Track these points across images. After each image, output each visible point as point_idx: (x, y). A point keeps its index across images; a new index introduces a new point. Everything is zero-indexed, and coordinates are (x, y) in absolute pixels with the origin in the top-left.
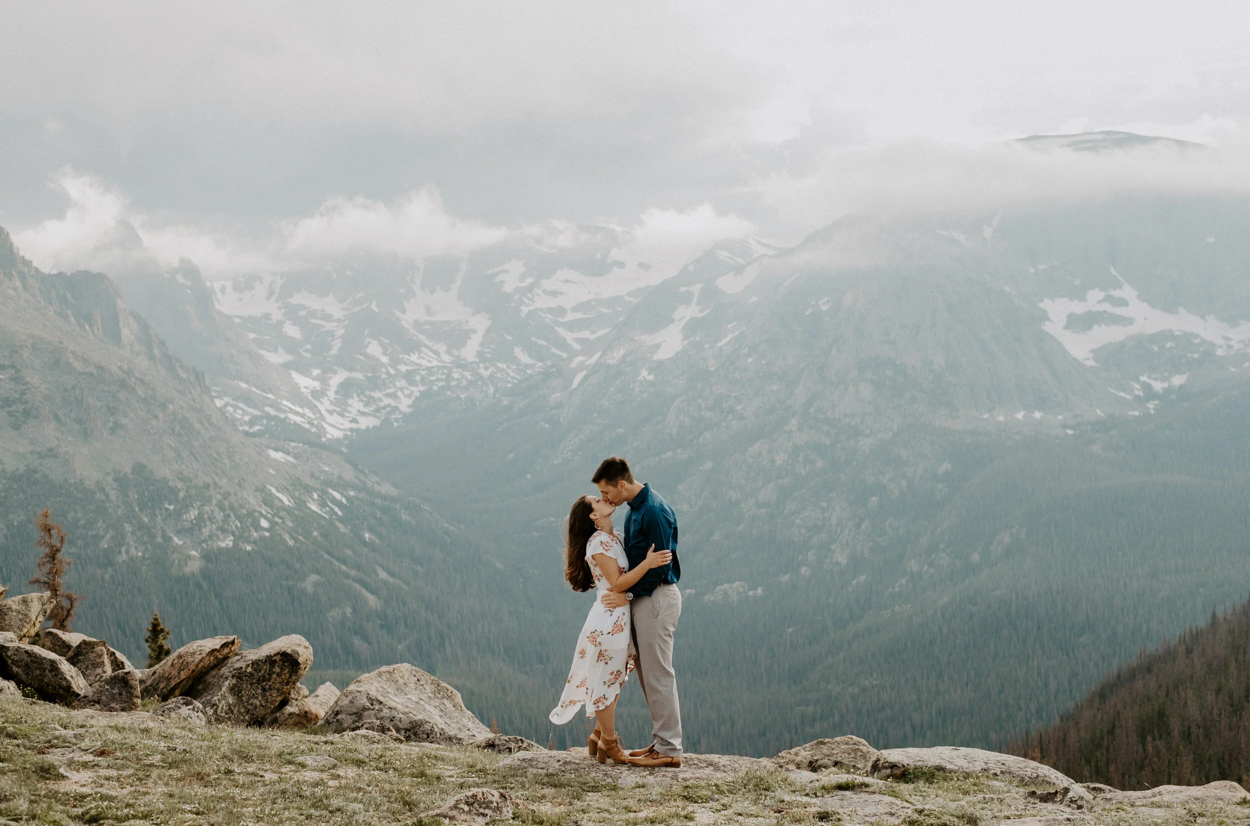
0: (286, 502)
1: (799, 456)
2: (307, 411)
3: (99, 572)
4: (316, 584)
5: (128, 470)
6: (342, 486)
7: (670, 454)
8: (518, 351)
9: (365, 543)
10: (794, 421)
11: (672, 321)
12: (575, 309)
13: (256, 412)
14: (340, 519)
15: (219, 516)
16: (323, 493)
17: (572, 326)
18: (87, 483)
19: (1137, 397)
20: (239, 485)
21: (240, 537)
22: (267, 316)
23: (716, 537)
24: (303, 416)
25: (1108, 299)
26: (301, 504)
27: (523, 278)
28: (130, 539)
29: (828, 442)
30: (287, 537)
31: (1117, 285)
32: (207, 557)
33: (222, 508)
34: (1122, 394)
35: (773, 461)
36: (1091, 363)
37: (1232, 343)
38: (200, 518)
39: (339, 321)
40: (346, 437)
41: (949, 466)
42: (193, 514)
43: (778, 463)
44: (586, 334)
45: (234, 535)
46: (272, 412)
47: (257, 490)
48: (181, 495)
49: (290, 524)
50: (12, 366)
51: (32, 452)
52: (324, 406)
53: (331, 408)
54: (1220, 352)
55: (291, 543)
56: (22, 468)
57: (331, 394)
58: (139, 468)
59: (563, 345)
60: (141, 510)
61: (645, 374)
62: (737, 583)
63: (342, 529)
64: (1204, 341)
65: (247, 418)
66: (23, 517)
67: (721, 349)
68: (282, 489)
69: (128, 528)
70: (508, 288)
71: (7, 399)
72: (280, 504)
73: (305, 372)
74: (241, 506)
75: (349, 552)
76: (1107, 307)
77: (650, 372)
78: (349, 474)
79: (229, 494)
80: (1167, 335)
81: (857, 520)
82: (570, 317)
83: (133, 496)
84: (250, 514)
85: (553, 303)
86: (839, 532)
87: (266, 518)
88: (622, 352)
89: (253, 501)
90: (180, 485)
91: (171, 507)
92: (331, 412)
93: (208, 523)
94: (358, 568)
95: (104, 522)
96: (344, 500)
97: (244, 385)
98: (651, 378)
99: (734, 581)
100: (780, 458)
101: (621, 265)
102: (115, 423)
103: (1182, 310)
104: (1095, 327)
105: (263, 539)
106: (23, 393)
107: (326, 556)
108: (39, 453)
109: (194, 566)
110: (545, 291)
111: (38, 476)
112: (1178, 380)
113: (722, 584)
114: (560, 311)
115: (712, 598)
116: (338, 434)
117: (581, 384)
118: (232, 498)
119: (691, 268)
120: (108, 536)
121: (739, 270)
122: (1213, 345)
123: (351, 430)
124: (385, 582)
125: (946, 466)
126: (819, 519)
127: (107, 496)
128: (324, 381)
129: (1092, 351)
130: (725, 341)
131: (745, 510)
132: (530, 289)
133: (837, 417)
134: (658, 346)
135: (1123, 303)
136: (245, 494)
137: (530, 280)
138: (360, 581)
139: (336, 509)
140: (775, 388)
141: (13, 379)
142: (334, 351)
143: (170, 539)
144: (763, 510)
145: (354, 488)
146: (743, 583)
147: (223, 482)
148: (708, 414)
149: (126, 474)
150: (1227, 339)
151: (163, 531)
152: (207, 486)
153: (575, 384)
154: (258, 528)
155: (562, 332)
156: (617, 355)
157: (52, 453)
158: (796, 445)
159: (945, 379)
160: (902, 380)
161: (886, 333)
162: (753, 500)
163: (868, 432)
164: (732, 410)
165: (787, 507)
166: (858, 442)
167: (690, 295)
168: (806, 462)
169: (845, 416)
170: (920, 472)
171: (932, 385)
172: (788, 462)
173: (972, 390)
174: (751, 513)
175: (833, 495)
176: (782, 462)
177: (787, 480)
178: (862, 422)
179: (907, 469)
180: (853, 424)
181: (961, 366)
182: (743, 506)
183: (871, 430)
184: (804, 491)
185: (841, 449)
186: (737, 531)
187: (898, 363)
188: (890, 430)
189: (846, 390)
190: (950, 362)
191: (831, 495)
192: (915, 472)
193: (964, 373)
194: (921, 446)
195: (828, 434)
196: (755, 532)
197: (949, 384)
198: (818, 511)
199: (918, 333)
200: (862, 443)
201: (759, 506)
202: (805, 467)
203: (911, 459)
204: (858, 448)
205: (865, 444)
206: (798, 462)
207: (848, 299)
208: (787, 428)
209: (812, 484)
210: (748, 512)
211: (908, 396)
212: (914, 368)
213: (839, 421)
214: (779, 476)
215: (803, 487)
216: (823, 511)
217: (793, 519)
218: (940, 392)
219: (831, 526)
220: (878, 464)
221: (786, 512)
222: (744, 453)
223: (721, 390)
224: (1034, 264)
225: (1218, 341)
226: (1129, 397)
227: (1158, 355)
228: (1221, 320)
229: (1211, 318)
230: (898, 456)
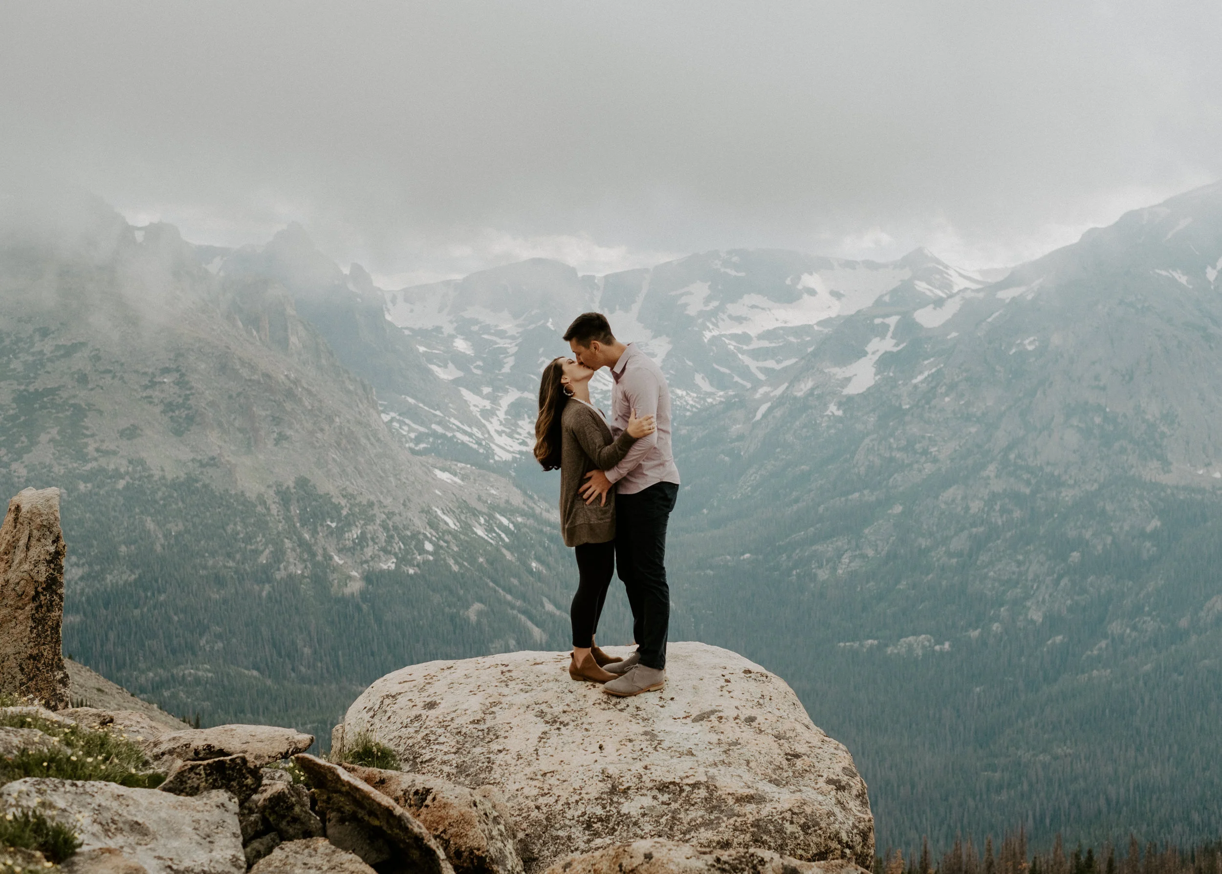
0: (452, 523)
1: (996, 504)
2: (475, 430)
3: (256, 587)
4: (480, 614)
5: (292, 485)
6: (509, 510)
7: (857, 495)
8: (699, 379)
9: (530, 572)
10: (992, 467)
11: (865, 354)
12: (760, 337)
13: (422, 429)
14: (507, 547)
15: (382, 536)
16: (491, 517)
17: (756, 354)
18: (247, 494)
20: (404, 505)
21: (403, 560)
22: (438, 329)
23: (902, 586)
24: (470, 435)
26: (467, 528)
27: (707, 300)
28: (291, 556)
29: (1028, 491)
30: (451, 562)
32: (368, 578)
33: (385, 527)
35: (967, 509)
38: (363, 537)
39: (513, 338)
40: (515, 459)
41: (1158, 523)
42: (355, 532)
43: (972, 511)
44: (771, 364)
45: (395, 555)
46: (439, 429)
47: (423, 511)
48: (344, 512)
49: (456, 549)
50: (177, 370)
51: (193, 460)
52: (493, 426)
53: (501, 428)
55: (455, 568)
56: (183, 476)
57: (501, 414)
58: (302, 483)
59: (745, 373)
60: (302, 526)
61: (833, 409)
62: (923, 636)
63: (508, 556)
65: (413, 435)
66: (181, 527)
67: (916, 387)
68: (448, 511)
69: (288, 544)
70: (692, 311)
71: (170, 404)
72: (445, 527)
73: (477, 391)
74: (406, 528)
75: (515, 581)
77: (840, 405)
78: (517, 499)
79: (393, 513)
81: (1055, 576)
82: (755, 345)
83: (295, 510)
84: (414, 536)
85: (738, 330)
86: (1035, 587)
87: (431, 541)
88: (810, 384)
89: (419, 523)
90: (343, 502)
91: (334, 525)
92: (500, 433)
93: (371, 543)
94: (524, 598)
95: (264, 536)
96: (511, 526)
97: (411, 400)
98: (840, 413)
99: (920, 635)
100: (975, 506)
101: (812, 292)
102: (280, 434)
105: (426, 562)
106: (187, 398)
107: (491, 584)
108: (200, 461)
109: (355, 587)
110: (730, 317)
111: (198, 485)
113: (907, 636)
114: (744, 338)
115: (896, 651)
116: (507, 457)
117: (764, 416)
118: (396, 519)
119: (887, 299)
120: (267, 551)
121: (939, 303)
123: (521, 453)
124: (552, 615)
125: (1156, 523)
126: (1014, 573)
127: (268, 509)
128: (494, 399)
130: (920, 378)
131: (935, 559)
132: (714, 313)
133: (1039, 465)
134: (848, 380)
136: (410, 515)
137: (715, 303)
138: (525, 612)
139: (503, 535)
140: (973, 430)
141: (177, 383)
142: (506, 369)
143: (331, 558)
144: (954, 561)
145: (523, 514)
146: (929, 636)
147: (388, 501)
148: (898, 455)
149: (288, 488)
151: (325, 549)
152: (371, 505)
153: (759, 416)
154: (422, 551)
155: (746, 360)
156: (804, 387)
157: (213, 462)
158: (993, 492)
159: (1159, 430)
160: (1111, 428)
161: (1097, 378)
162: (944, 549)
163: (1071, 482)
164: (925, 452)
165: (981, 558)
166: (1060, 492)
167: (886, 327)
168: (1003, 511)
169: (1048, 464)
170: (1126, 528)
171: (1144, 436)
172: (983, 510)
173: (1188, 443)
174: (941, 562)
175: (1031, 547)
176: (977, 510)
177: (981, 529)
178: (1066, 472)
179: (1112, 524)
180: (1056, 473)
181: (1177, 416)
182: (933, 554)
183: (1075, 481)
184: (999, 542)
185: (1042, 499)
186: (925, 581)
187: (1108, 410)
188: (1096, 481)
189: (1050, 436)
190: (1164, 412)
191: (1029, 547)
192: (1121, 528)
193: (1179, 424)
194: (1129, 500)
195: (1028, 483)
196: (944, 583)
197: (1163, 435)
198: (1013, 564)
199: (1131, 378)
200: (1063, 494)
201: (950, 555)
202: (1002, 516)
203: (1117, 513)
204: (1060, 498)
205: (1068, 495)
206: (994, 510)
207: (1056, 340)
208: (984, 474)
209: (1009, 534)
210: (938, 560)
211: (1117, 445)
212: (1125, 416)
213: (1041, 469)
214: (973, 525)
215: (998, 538)
216: (1019, 564)
217: (986, 570)
218: (1152, 443)
219: (1027, 580)
220: (1081, 516)
221: (979, 563)
222: (937, 497)
223: (914, 429)
230: (1103, 511)
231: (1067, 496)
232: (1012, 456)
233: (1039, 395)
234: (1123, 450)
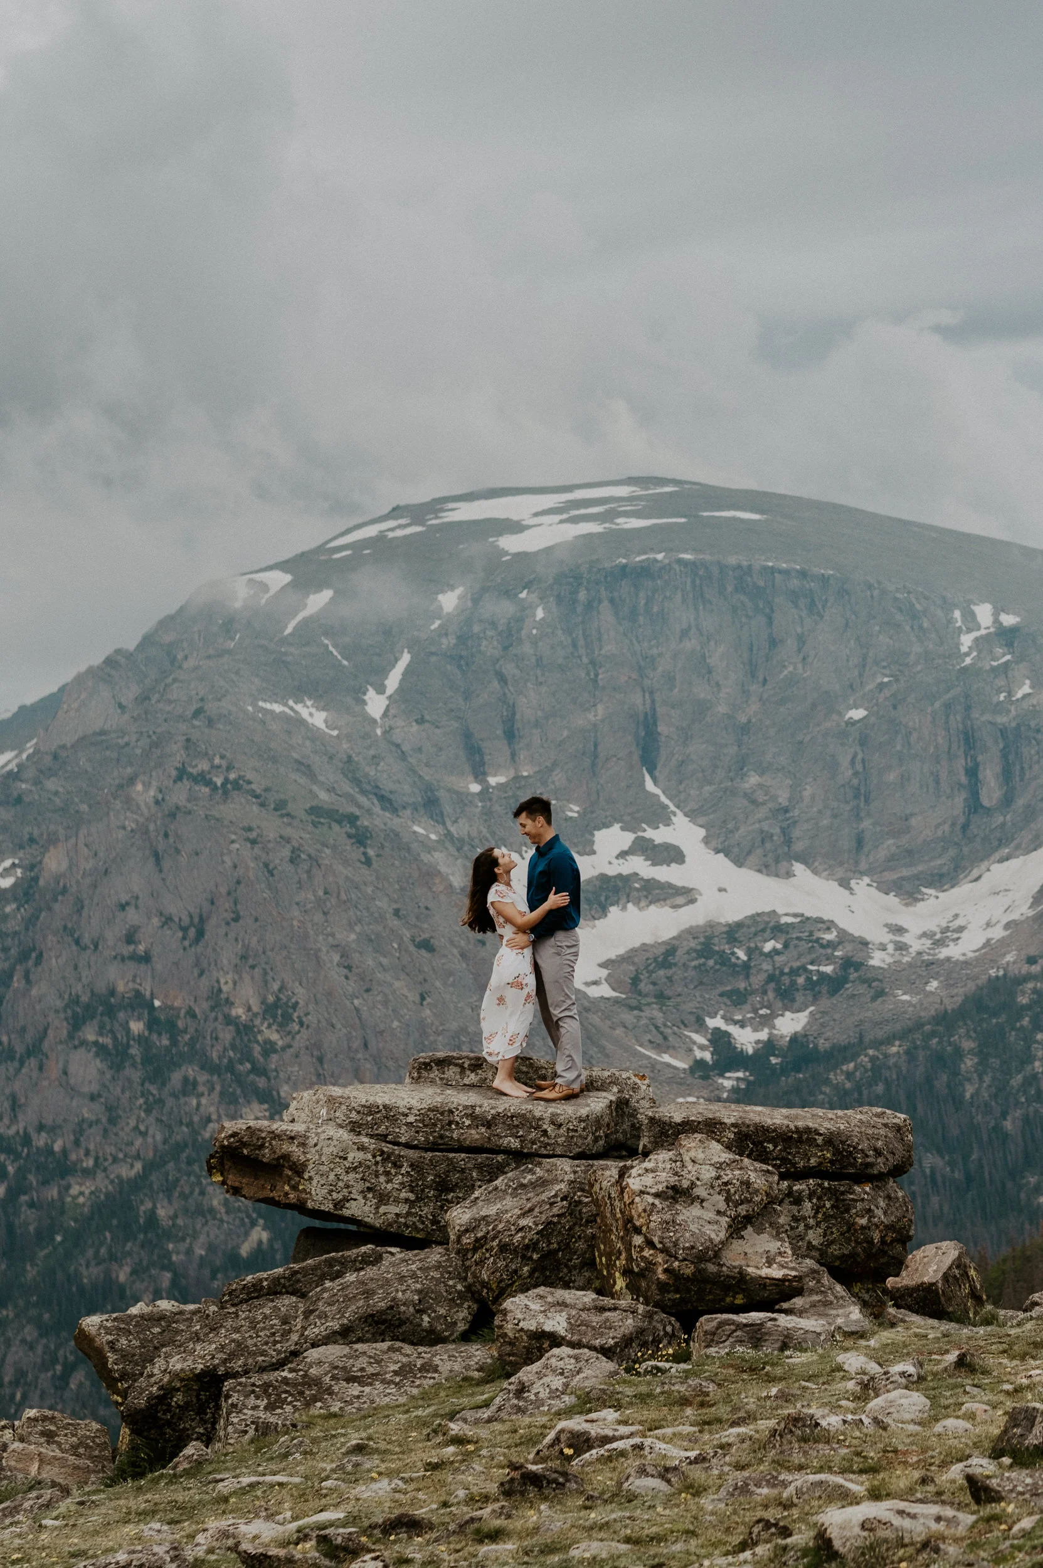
19: (700, 1064)
25: (644, 848)
31: (661, 817)
34: (666, 1058)
36: (605, 991)
37: (906, 939)
41: (265, 1236)
54: (878, 960)
64: (844, 937)
76: (639, 866)
80: (766, 925)
81: (59, 1368)
86: (18, 1396)
103: (798, 868)
104: (614, 910)
112: (790, 1024)
122: (865, 943)
129: (606, 964)
133: (21, 1132)
135: (672, 855)
150: (899, 930)
159: (260, 1038)
160: (166, 1042)
161: (130, 938)
163: (90, 1163)
166: (68, 1187)
169: (41, 1128)
170: (200, 1252)
171: (231, 1053)
173: (320, 1060)
178: (77, 1143)
179: (171, 1246)
180: (57, 1147)
181: (295, 1006)
183: (97, 1159)
185: (32, 1205)
187: (157, 1003)
188: (138, 1157)
189: (41, 1068)
190: (271, 999)
192: (189, 1252)
193: (301, 1024)
194: (202, 1193)
197: (269, 1048)
199: (200, 933)
200: (75, 1190)
203: (180, 1222)
204: (69, 1199)
205: (81, 1191)
207: (54, 862)
211: (176, 1078)
212: (191, 1013)
213: (27, 1140)
218: (248, 1066)
220: (108, 1234)
224: (479, 774)
225: (876, 934)
226: (682, 1065)
227: (746, 968)
228: (885, 888)
229: (862, 886)
230: (152, 1218)
231: (82, 1193)
233: (17, 982)
234: (189, 1087)
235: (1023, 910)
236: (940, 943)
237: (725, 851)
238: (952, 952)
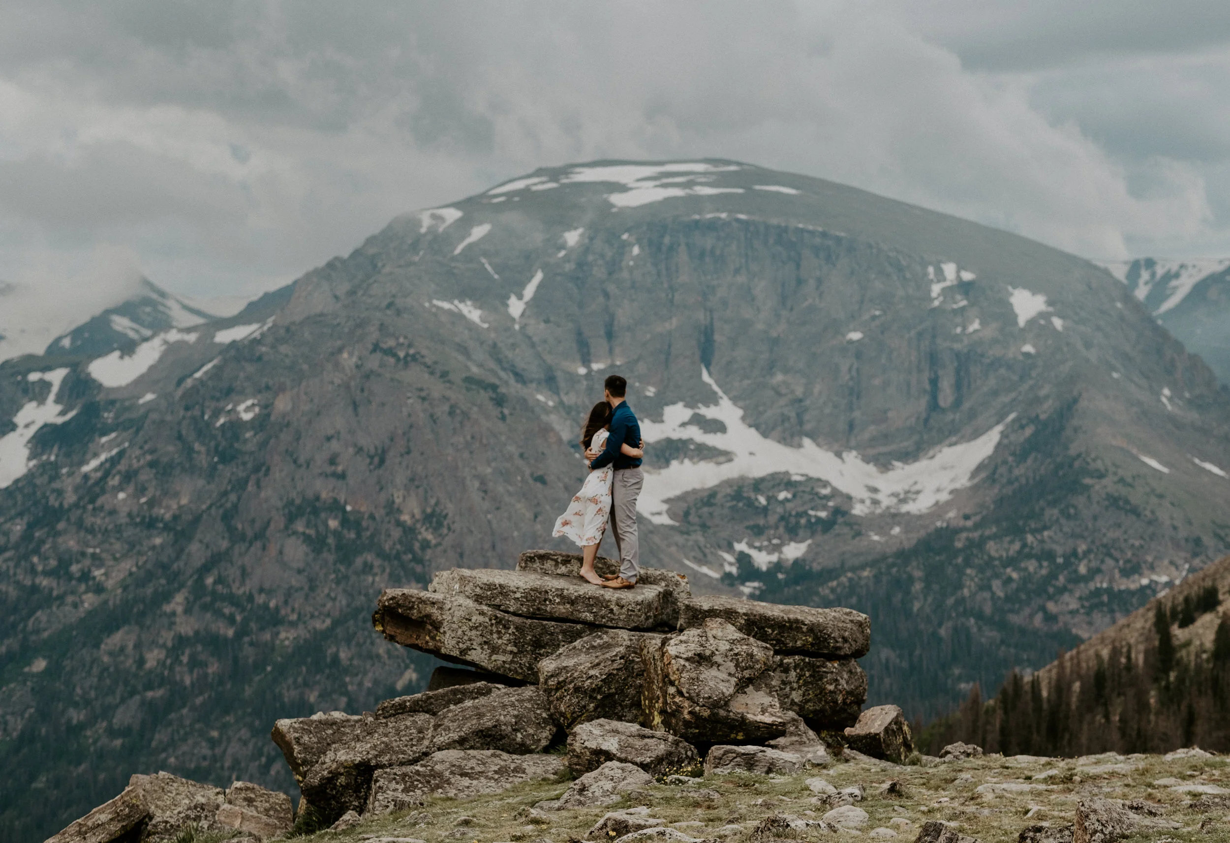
1: (183, 654)
10: (179, 598)
11: (13, 427)
19: (728, 576)
23: (40, 783)
25: (697, 420)
31: (711, 399)
34: (705, 570)
35: (141, 662)
36: (665, 520)
37: (879, 497)
41: (414, 676)
43: (147, 666)
54: (858, 510)
64: (836, 493)
67: (86, 477)
76: (695, 433)
80: (781, 481)
81: (264, 760)
100: (153, 658)
103: (807, 442)
104: (674, 464)
112: (794, 551)
121: (128, 348)
122: (849, 498)
126: (204, 758)
129: (667, 501)
130: (94, 463)
131: (91, 741)
133: (247, 592)
135: (718, 427)
140: (158, 541)
144: (118, 742)
148: (45, 582)
150: (875, 490)
158: (180, 634)
159: (420, 537)
160: (353, 535)
161: (333, 461)
162: (104, 724)
163: (294, 617)
164: (85, 576)
165: (157, 736)
166: (278, 633)
167: (46, 386)
168: (194, 663)
169: (261, 590)
170: (368, 684)
171: (398, 547)
172: (164, 662)
173: (461, 554)
174: (99, 744)
175: (230, 718)
176: (155, 663)
177: (159, 693)
178: (286, 602)
179: (347, 679)
180: (272, 604)
181: (446, 516)
182: (89, 733)
183: (299, 614)
184: (185, 711)
185: (251, 644)
186: (75, 774)
187: (349, 508)
188: (328, 615)
189: (264, 548)
190: (429, 510)
191: (228, 718)
192: (360, 684)
193: (449, 529)
194: (372, 643)
195: (231, 620)
196: (102, 776)
197: (426, 545)
198: (204, 744)
199: (382, 461)
200: (283, 635)
201: (112, 733)
202: (191, 671)
203: (355, 662)
204: (278, 642)
205: (287, 637)
206: (181, 661)
207: (282, 404)
208: (168, 608)
209: (199, 700)
210: (95, 742)
211: (359, 561)
212: (372, 517)
213: (250, 598)
214: (149, 686)
215: (184, 705)
216: (213, 743)
217: (163, 755)
218: (410, 556)
219: (222, 768)
220: (304, 669)
221: (154, 744)
222: (97, 646)
223: (70, 543)
224: (586, 361)
225: (858, 491)
226: (715, 575)
227: (765, 510)
228: (867, 460)
229: (851, 457)
230: (336, 660)
231: (287, 638)
232: (209, 581)
233: (251, 487)
234: (368, 568)
235: (964, 482)
236: (904, 501)
237: (757, 427)
238: (911, 508)
